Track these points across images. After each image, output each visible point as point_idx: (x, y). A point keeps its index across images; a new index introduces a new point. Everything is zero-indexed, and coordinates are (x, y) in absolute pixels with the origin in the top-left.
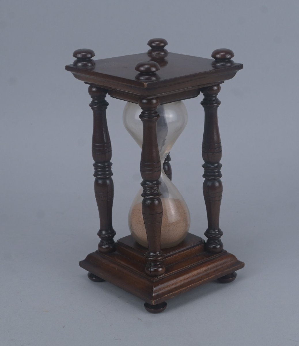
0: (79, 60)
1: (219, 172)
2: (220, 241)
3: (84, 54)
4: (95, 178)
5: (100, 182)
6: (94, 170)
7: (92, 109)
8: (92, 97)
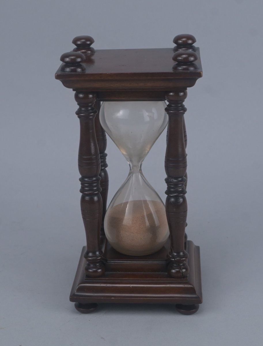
0: (67, 64)
3: (73, 57)
4: (81, 194)
5: (87, 198)
6: (80, 185)
7: (79, 117)
8: (78, 104)
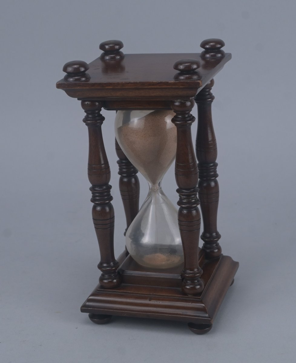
1: (215, 171)
2: (217, 245)
